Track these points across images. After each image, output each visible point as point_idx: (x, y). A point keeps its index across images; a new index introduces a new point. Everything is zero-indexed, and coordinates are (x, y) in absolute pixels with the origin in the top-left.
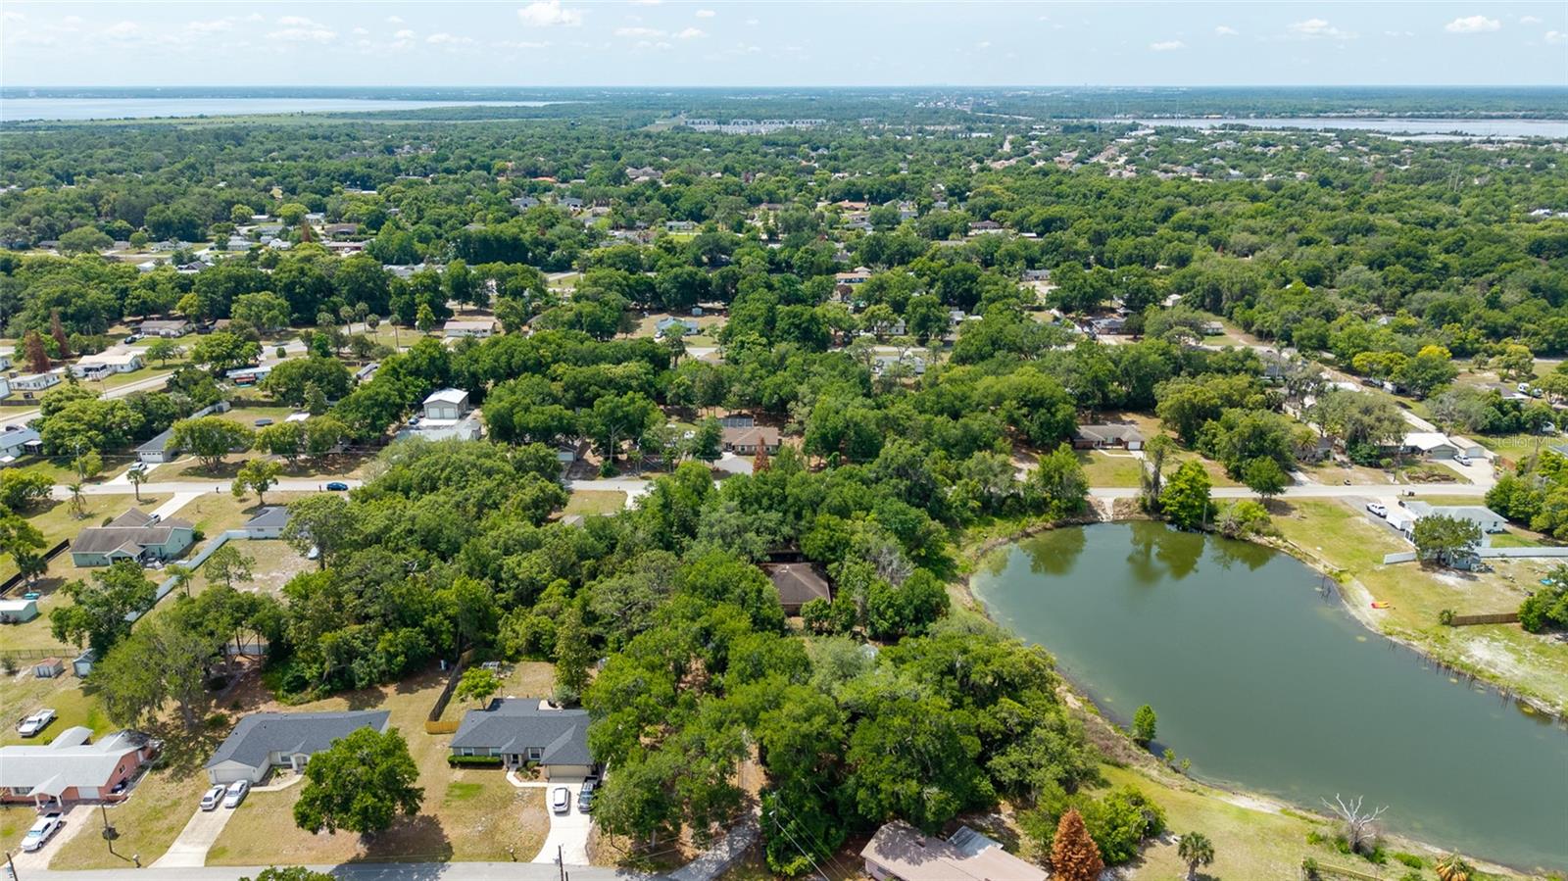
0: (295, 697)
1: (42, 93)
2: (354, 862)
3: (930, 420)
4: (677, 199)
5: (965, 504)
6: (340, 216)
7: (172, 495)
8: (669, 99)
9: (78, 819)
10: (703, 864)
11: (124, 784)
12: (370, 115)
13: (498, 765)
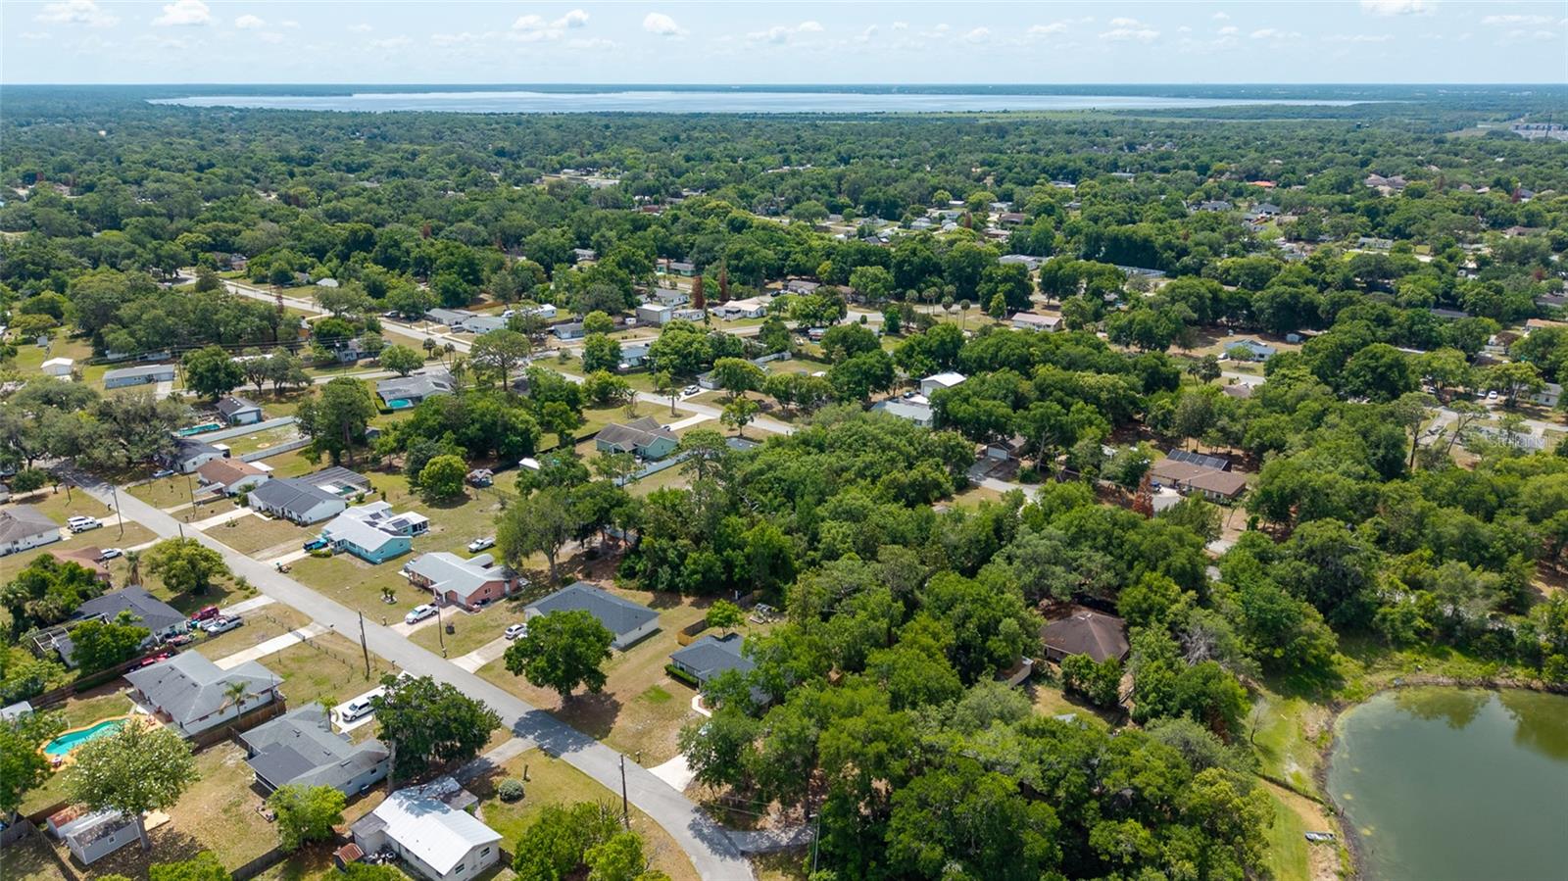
0: (625, 581)
1: (903, 90)
2: (548, 712)
3: (1431, 509)
4: (1387, 213)
5: (1409, 621)
6: (1023, 205)
7: (694, 414)
8: (1528, 98)
9: (448, 613)
10: (761, 837)
11: (484, 602)
12: (1154, 112)
13: (694, 686)
